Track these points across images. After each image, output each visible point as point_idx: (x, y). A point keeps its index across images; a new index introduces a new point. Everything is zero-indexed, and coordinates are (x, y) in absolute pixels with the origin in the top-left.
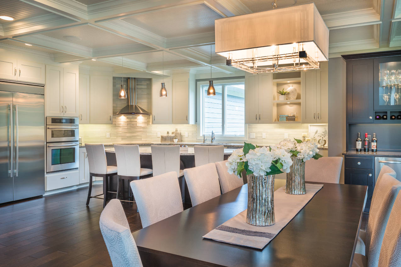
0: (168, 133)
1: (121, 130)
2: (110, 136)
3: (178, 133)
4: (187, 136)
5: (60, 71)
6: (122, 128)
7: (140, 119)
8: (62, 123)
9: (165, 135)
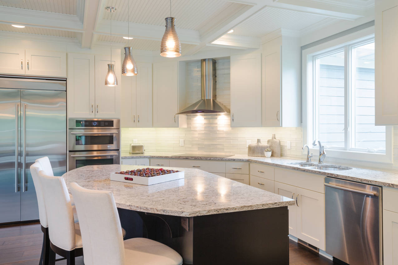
0: (259, 141)
1: (197, 136)
2: (184, 144)
3: (276, 142)
4: (290, 148)
5: (89, 59)
6: (199, 133)
7: (222, 120)
8: (94, 126)
9: (254, 143)
